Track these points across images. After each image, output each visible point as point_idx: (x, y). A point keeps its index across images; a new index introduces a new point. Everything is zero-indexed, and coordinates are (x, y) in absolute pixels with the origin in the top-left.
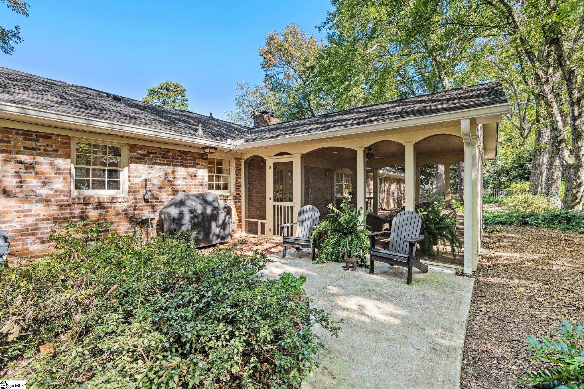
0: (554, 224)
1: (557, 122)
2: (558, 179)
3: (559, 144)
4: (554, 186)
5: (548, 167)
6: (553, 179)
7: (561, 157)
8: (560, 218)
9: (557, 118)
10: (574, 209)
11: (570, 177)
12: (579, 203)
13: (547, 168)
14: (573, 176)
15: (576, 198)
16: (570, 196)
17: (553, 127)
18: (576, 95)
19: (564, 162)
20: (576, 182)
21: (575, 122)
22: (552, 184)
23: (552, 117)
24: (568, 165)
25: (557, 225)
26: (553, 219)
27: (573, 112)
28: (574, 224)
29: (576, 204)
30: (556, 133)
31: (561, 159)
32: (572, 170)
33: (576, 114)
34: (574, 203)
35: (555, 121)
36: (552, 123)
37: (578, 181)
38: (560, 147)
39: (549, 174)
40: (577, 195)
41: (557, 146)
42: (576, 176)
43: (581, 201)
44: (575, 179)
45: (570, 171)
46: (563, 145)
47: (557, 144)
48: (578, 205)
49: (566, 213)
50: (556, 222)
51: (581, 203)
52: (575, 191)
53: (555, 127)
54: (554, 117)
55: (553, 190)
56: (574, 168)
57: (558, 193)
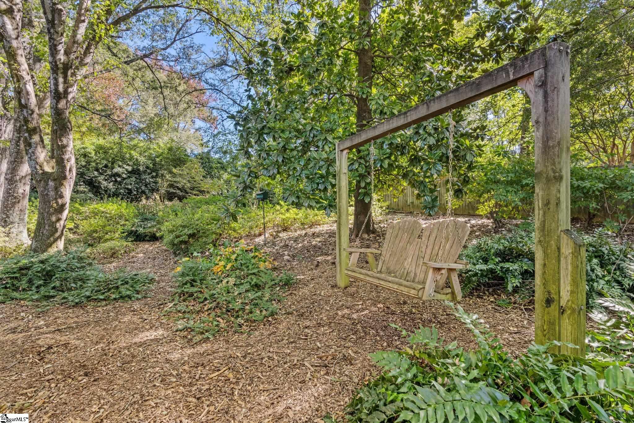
0: (16, 289)
1: (28, 93)
2: (23, 198)
3: (30, 136)
4: (17, 208)
5: (9, 176)
6: (15, 198)
7: (33, 158)
8: (30, 272)
9: (28, 86)
10: (52, 251)
11: (47, 194)
12: (60, 237)
13: (6, 179)
14: (52, 193)
15: (56, 230)
16: (47, 227)
17: (20, 101)
18: (62, 57)
19: (38, 167)
20: (57, 203)
21: (58, 102)
22: (13, 204)
23: (18, 81)
24: (45, 173)
25: (24, 290)
26: (16, 278)
27: (56, 84)
28: (58, 284)
29: (56, 240)
30: (25, 114)
31: (33, 162)
32: (51, 183)
33: (61, 88)
34: (52, 239)
35: (24, 92)
36: (19, 92)
37: (60, 201)
38: (33, 141)
39: (10, 189)
40: (58, 225)
41: (26, 138)
42: (57, 193)
43: (62, 234)
44: (56, 199)
45: (47, 185)
46: (36, 138)
47: (26, 135)
48: (59, 240)
49: (42, 262)
50: (24, 284)
51: (63, 238)
52: (54, 219)
53: (23, 101)
54: (22, 83)
55: (15, 216)
56: (55, 180)
57: (23, 220)
